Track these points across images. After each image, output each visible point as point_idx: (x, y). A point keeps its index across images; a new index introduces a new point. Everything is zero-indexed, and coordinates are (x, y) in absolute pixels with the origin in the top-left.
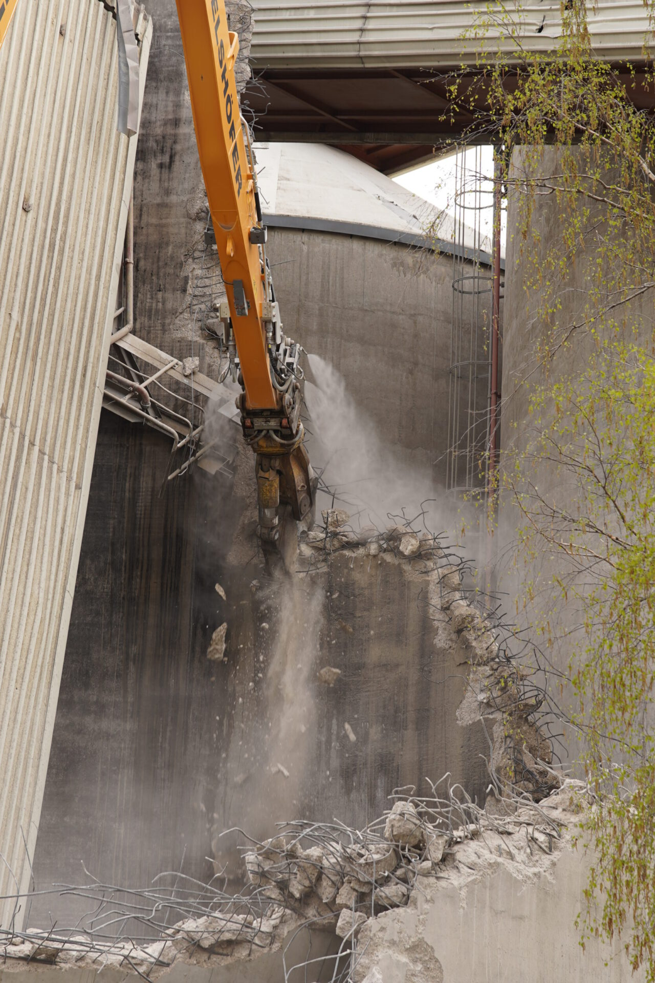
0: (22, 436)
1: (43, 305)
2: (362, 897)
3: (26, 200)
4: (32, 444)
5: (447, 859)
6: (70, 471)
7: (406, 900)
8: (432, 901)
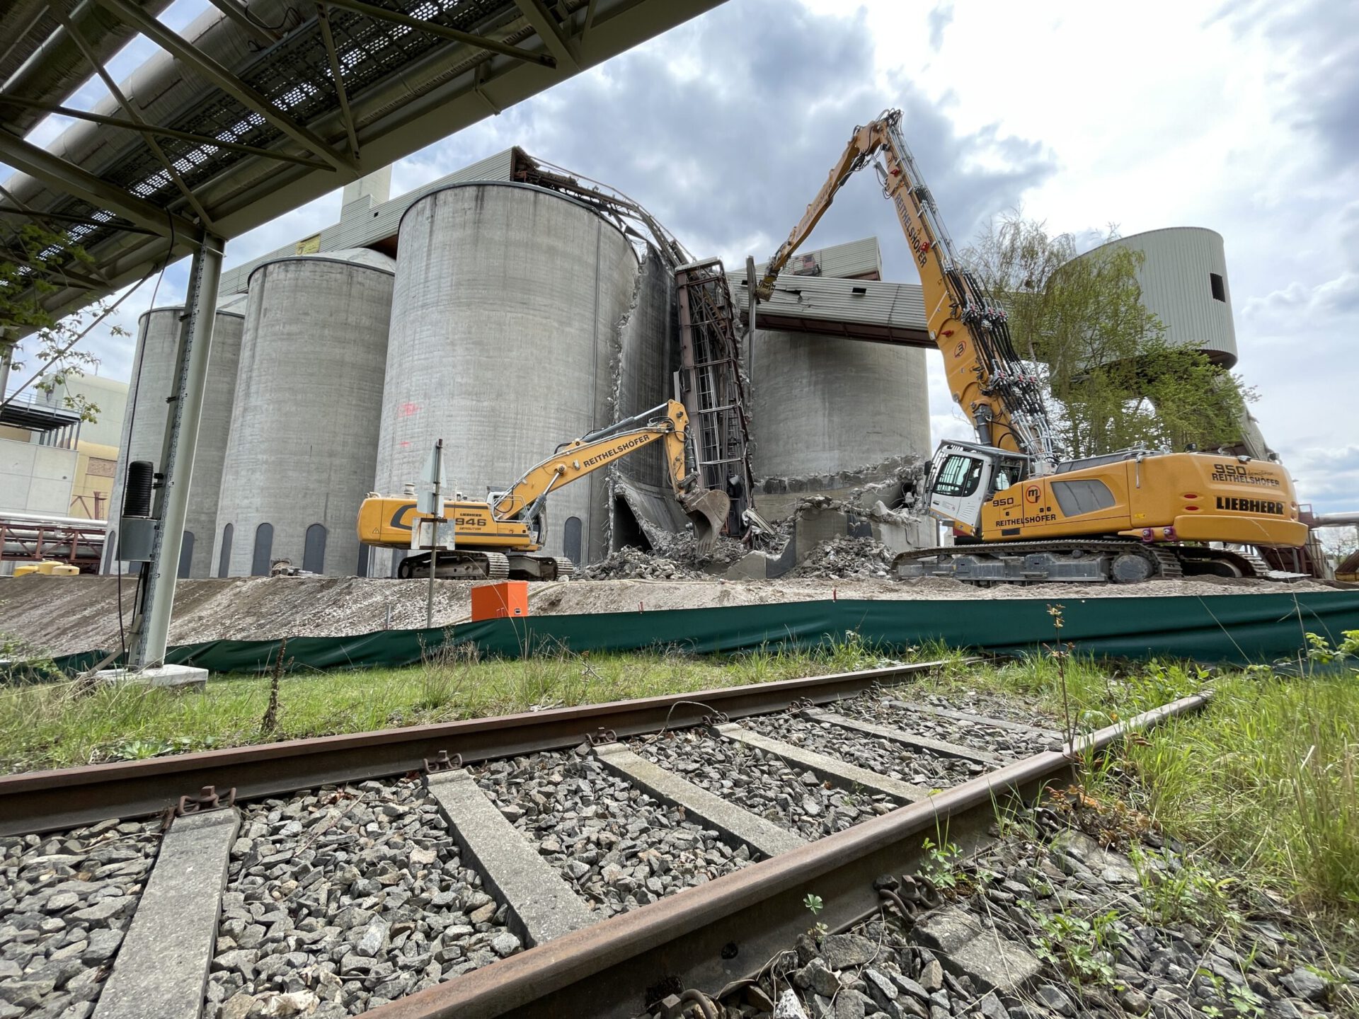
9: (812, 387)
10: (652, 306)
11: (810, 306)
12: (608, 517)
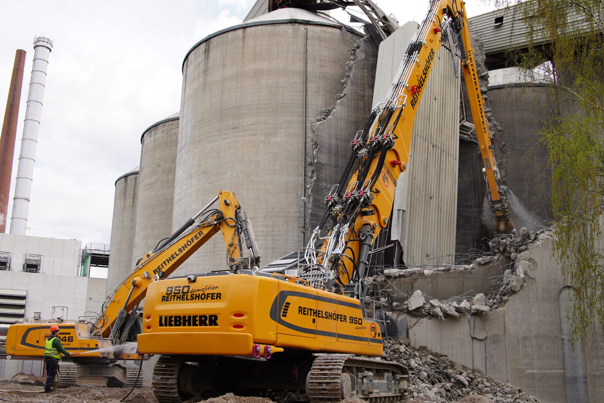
0: (441, 150)
1: (442, 120)
2: (516, 250)
3: (435, 97)
4: (443, 151)
5: (536, 239)
6: (453, 156)
7: (526, 249)
8: (533, 248)
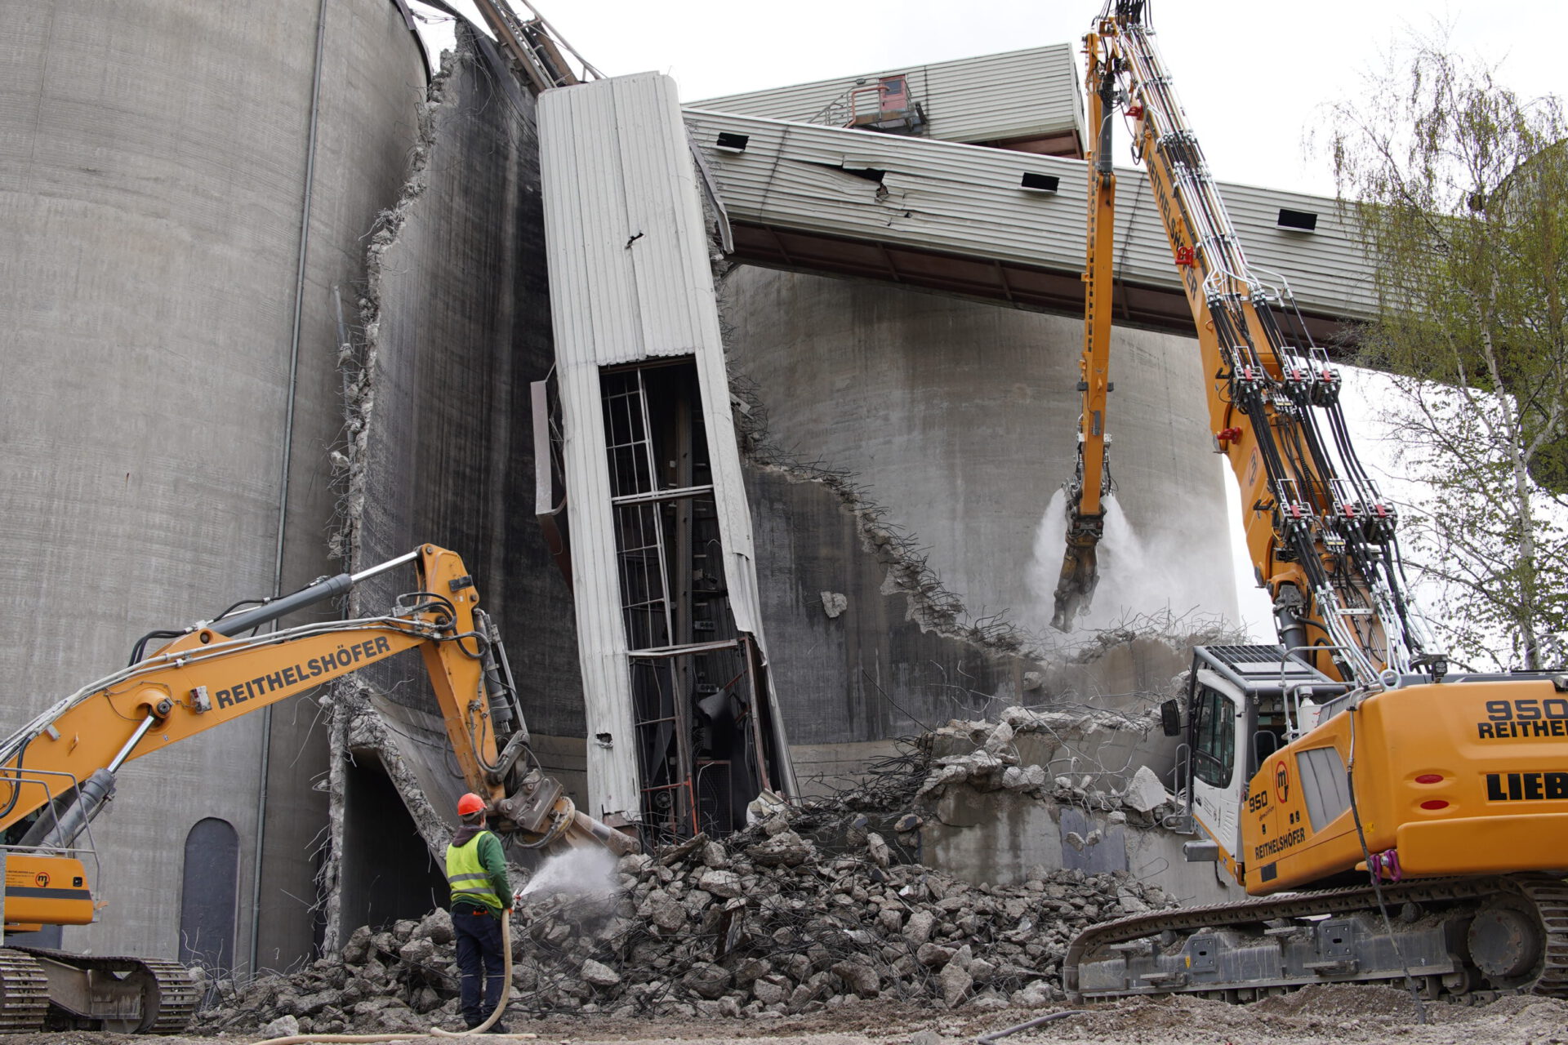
9: (917, 435)
10: (466, 191)
11: (908, 214)
12: (328, 820)
